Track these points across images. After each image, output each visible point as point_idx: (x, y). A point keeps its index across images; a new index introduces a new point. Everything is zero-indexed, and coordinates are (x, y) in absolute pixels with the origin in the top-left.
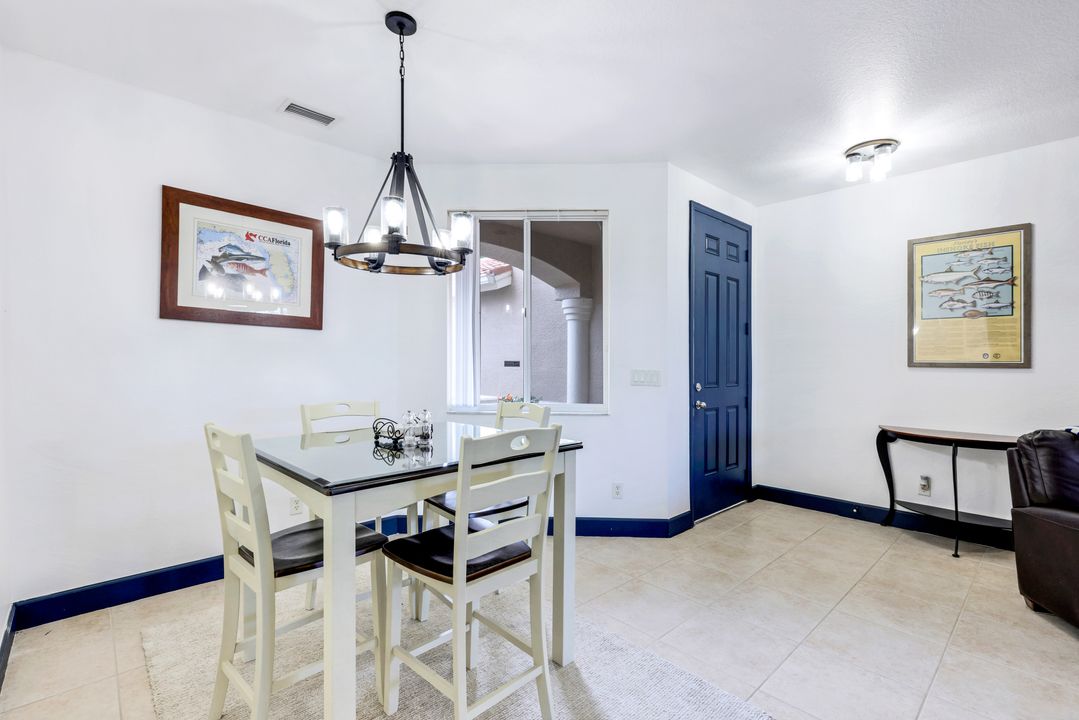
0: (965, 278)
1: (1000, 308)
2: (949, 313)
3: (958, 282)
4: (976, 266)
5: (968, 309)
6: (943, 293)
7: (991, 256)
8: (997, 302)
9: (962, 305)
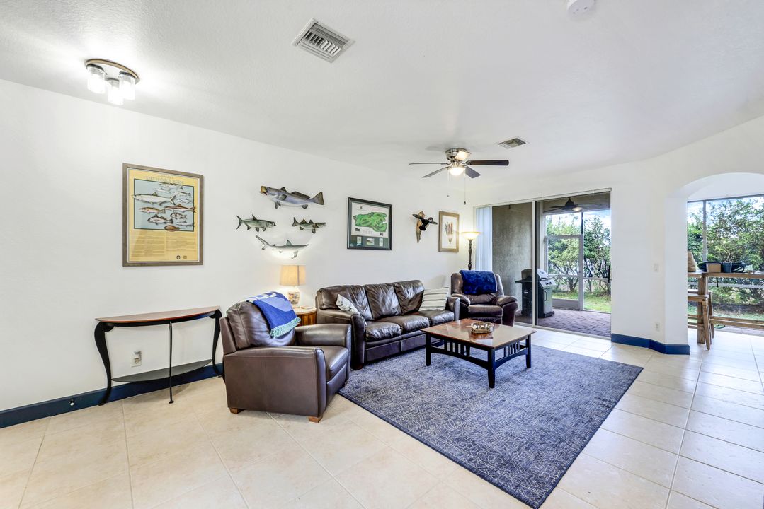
0: (166, 202)
1: (186, 226)
2: (154, 226)
3: (161, 204)
4: (172, 195)
5: (168, 224)
6: (151, 211)
7: (181, 190)
8: (185, 222)
9: (163, 221)
